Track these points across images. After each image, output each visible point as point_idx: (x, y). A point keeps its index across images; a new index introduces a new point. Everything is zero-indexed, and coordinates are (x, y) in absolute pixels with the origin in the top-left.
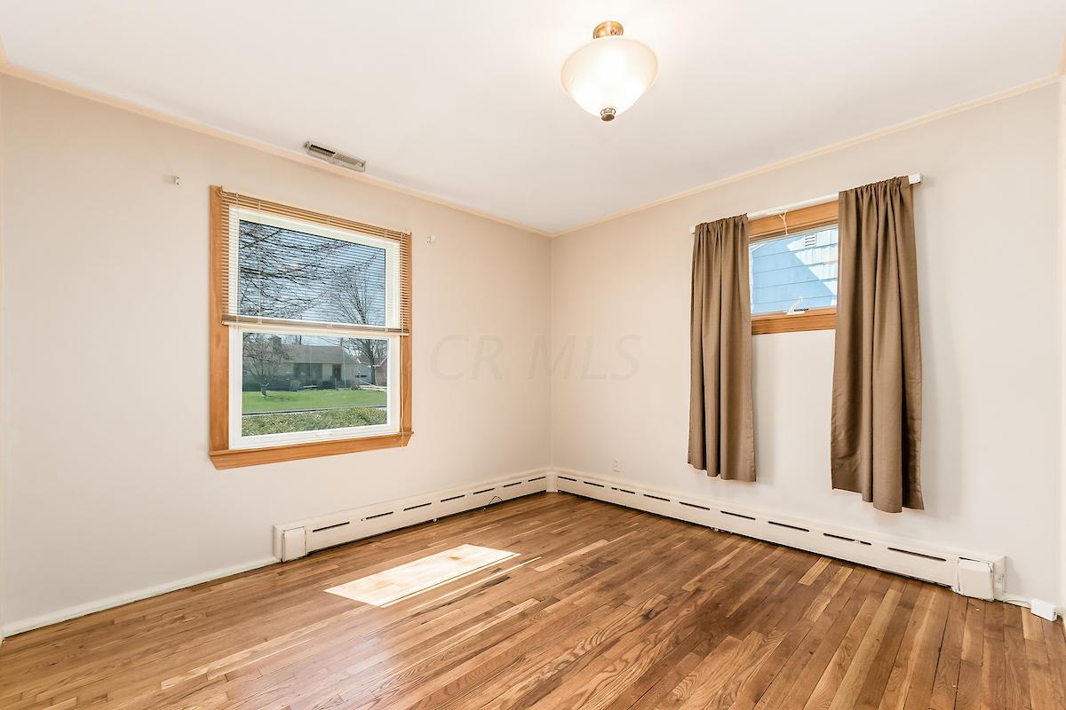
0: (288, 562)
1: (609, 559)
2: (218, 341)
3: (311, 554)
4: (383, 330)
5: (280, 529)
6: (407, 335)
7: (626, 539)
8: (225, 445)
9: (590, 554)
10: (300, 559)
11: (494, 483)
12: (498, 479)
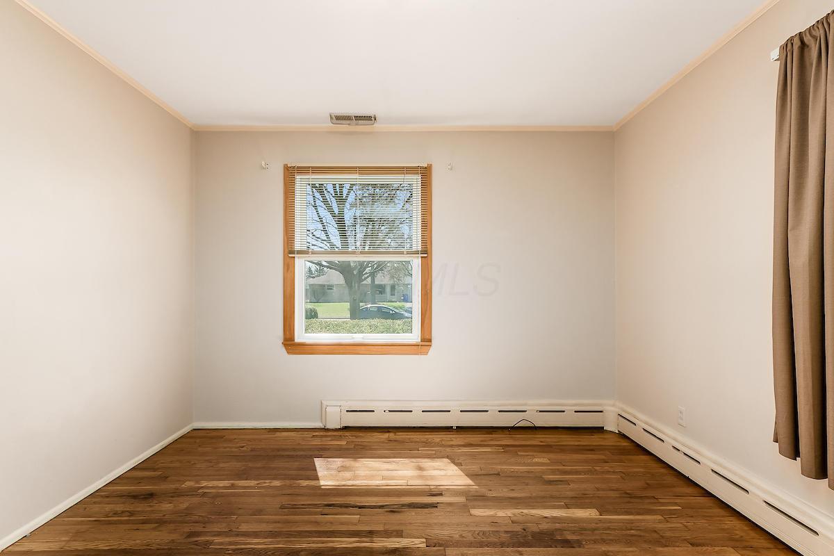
0: (328, 430)
1: (569, 537)
2: (289, 267)
3: (346, 428)
4: (402, 253)
5: (325, 403)
6: (426, 255)
7: (631, 522)
8: (292, 339)
9: (555, 519)
10: (336, 430)
11: (525, 405)
12: (531, 402)
